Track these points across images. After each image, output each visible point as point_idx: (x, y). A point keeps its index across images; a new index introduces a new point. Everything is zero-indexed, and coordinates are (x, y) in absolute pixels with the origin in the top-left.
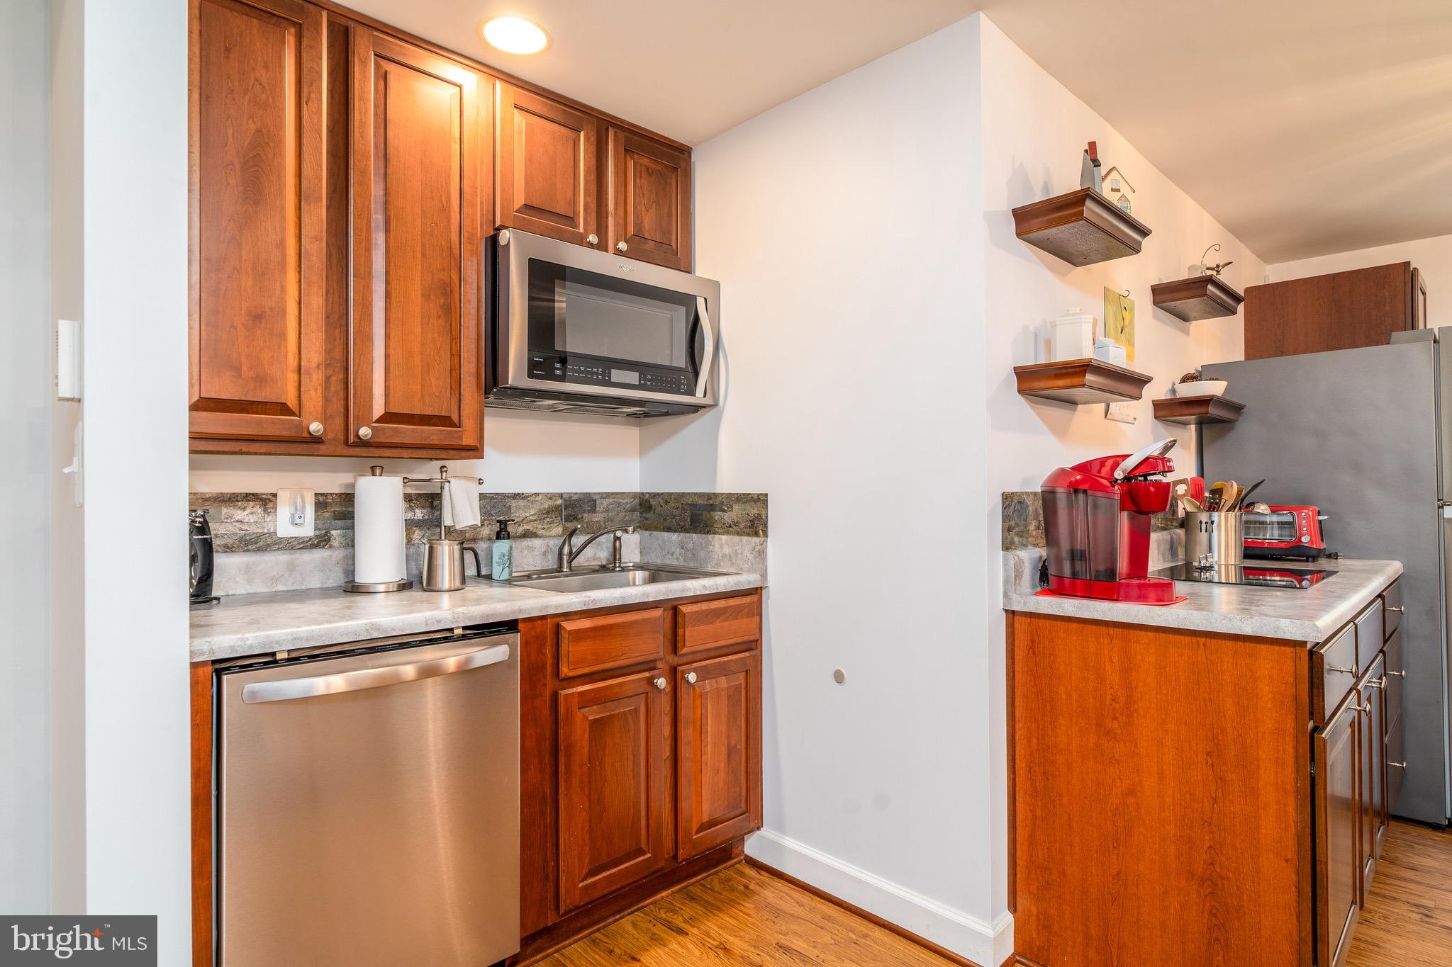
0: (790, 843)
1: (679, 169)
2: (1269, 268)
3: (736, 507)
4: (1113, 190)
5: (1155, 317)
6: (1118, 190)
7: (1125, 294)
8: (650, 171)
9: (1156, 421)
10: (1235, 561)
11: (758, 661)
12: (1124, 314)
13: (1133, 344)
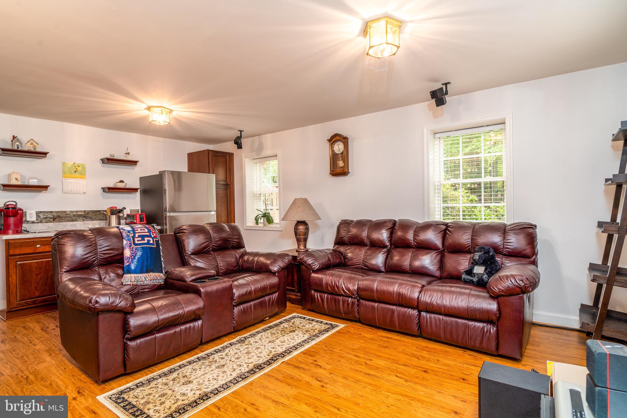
6: (33, 144)
7: (75, 163)
9: (104, 193)
12: (77, 167)
13: (85, 174)
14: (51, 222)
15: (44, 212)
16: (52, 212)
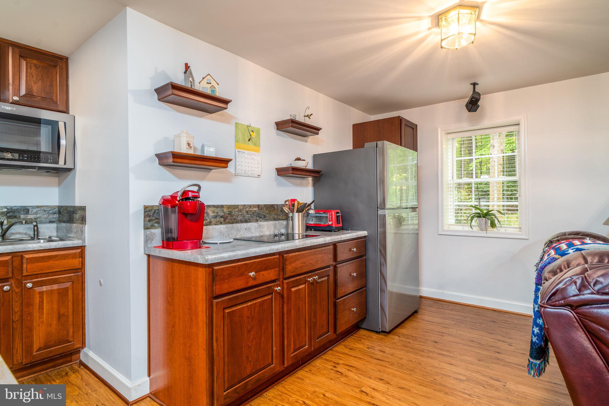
0: (91, 354)
1: (58, 66)
2: (372, 116)
3: (79, 212)
4: (207, 83)
5: (277, 134)
6: (211, 83)
7: (249, 125)
8: (37, 66)
9: (279, 177)
10: (302, 232)
11: (83, 276)
12: (251, 133)
13: (259, 146)
14: (221, 223)
15: (214, 206)
16: (222, 206)
